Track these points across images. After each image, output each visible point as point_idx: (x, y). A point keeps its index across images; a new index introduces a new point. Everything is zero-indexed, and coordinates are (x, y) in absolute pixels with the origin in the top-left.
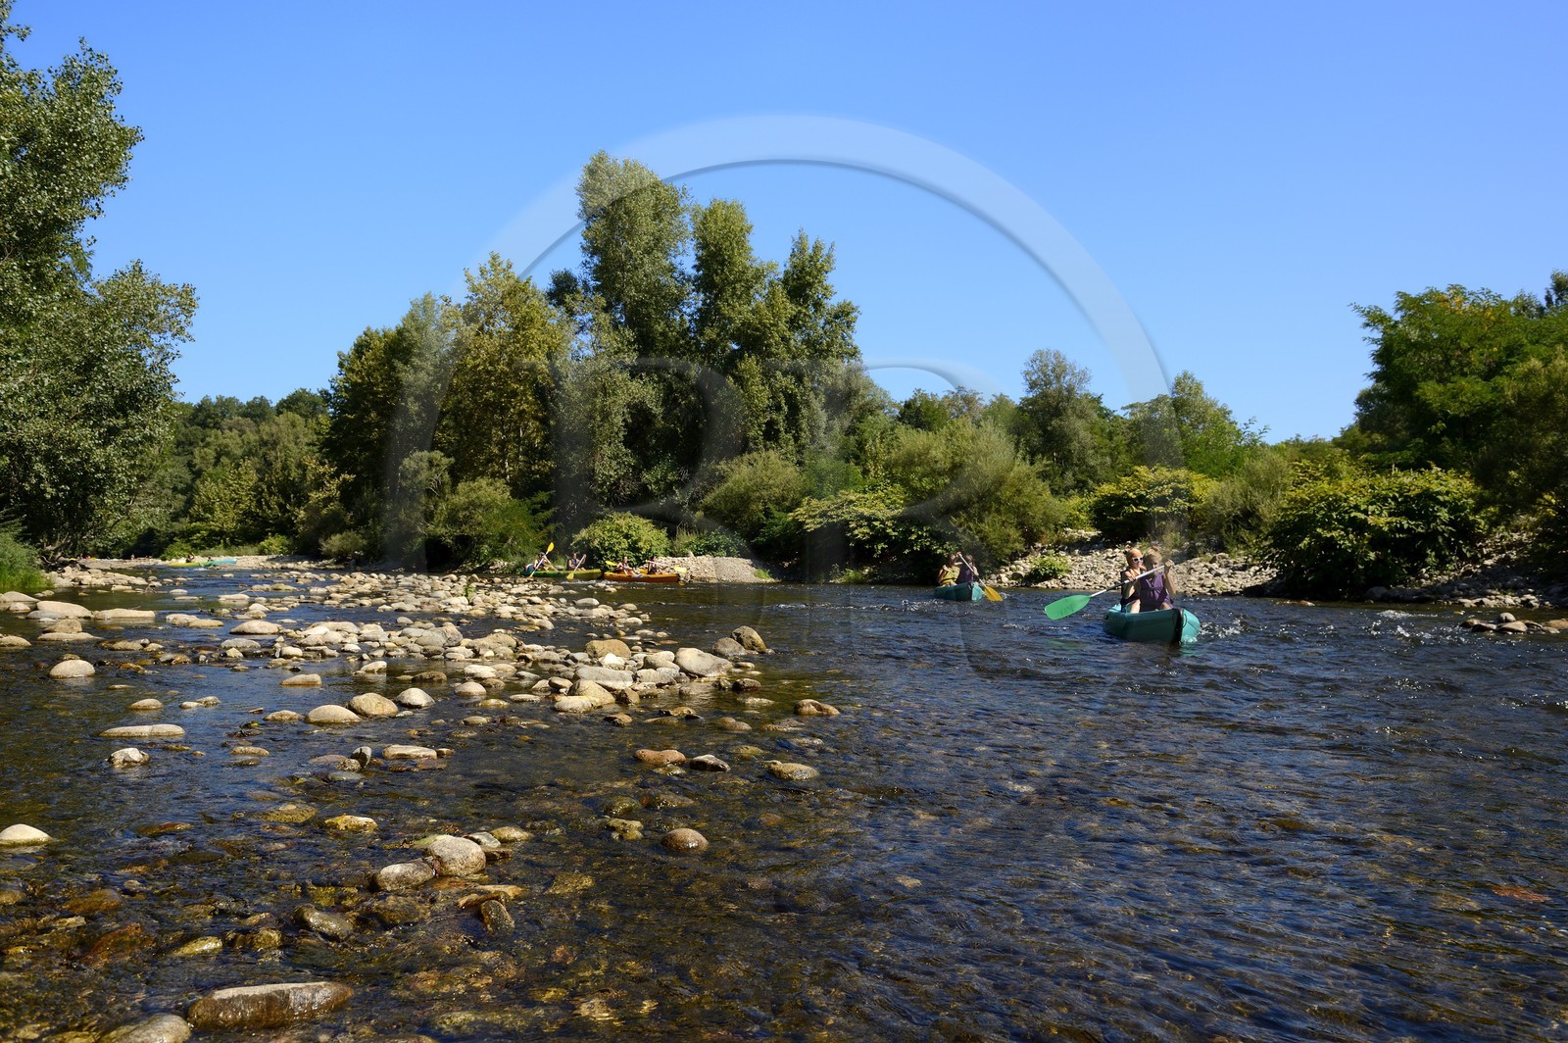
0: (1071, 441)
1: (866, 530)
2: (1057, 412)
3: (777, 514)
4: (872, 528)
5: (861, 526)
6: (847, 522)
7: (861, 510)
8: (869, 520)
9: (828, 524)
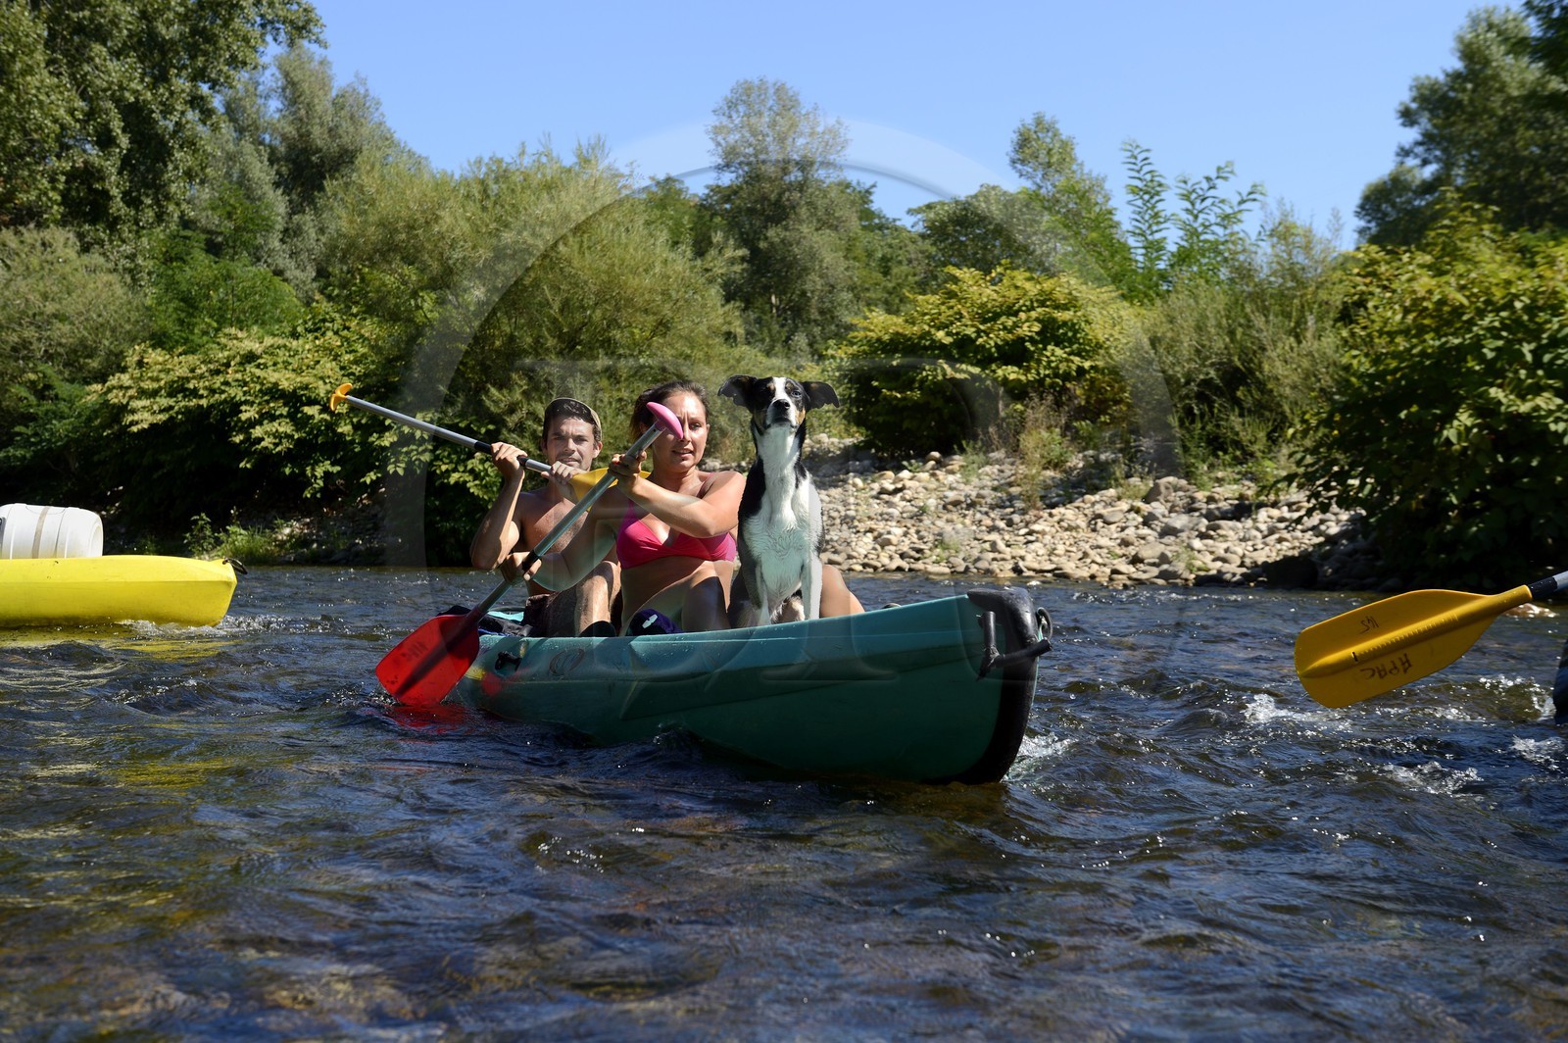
0: (805, 270)
1: (286, 427)
2: (778, 211)
3: (63, 389)
4: (300, 422)
5: (273, 418)
6: (235, 407)
7: (271, 376)
8: (295, 400)
9: (187, 411)
